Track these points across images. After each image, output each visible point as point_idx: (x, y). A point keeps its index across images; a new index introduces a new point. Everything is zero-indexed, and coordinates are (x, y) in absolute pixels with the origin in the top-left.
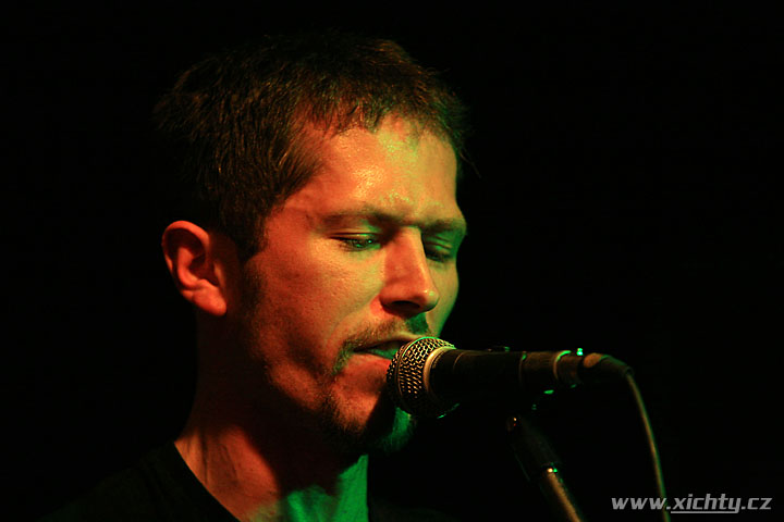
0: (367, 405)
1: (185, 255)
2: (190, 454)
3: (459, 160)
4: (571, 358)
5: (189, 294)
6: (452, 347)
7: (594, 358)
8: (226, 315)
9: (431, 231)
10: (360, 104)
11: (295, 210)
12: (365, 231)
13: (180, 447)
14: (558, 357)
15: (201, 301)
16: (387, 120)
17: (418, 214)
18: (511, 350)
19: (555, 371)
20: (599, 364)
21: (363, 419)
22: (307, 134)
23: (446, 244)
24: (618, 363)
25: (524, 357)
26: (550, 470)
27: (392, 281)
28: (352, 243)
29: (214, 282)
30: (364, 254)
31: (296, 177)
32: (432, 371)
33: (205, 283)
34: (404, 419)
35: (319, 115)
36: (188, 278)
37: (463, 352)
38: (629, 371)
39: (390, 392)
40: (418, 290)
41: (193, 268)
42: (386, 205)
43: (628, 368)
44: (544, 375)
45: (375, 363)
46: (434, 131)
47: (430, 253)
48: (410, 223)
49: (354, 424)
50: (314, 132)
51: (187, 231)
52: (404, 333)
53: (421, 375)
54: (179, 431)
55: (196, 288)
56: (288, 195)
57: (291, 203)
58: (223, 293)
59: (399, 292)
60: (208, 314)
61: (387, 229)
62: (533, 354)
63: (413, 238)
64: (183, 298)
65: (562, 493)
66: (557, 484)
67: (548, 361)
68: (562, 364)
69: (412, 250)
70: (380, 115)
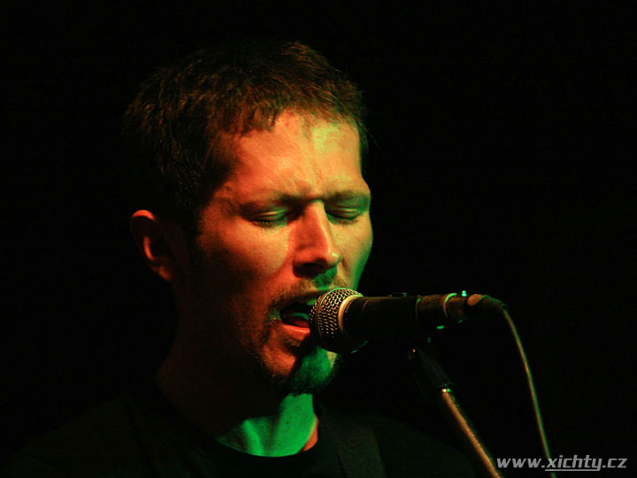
4: (457, 299)
6: (360, 295)
7: (475, 298)
12: (276, 213)
14: (447, 299)
18: (408, 295)
19: (445, 310)
20: (481, 301)
24: (496, 301)
25: (419, 300)
26: (445, 390)
27: (300, 247)
32: (345, 315)
37: (369, 299)
38: (504, 307)
43: (504, 304)
44: (436, 313)
48: (315, 199)
53: (336, 318)
62: (426, 297)
63: (318, 210)
65: (454, 408)
66: (450, 401)
67: (439, 302)
68: (450, 304)
69: (315, 220)
70: (276, 114)
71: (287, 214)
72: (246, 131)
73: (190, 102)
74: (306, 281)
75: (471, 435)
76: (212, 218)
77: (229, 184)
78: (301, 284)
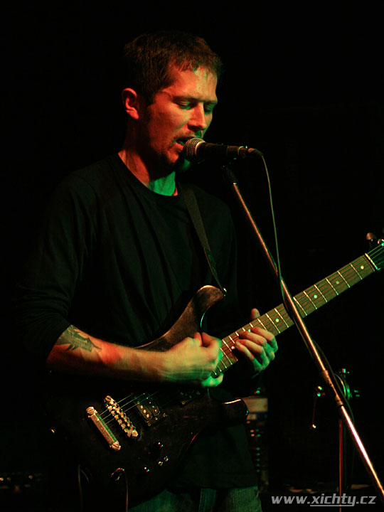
0: (176, 157)
1: (128, 100)
2: (123, 156)
3: (218, 80)
4: (244, 149)
5: (128, 111)
7: (251, 150)
8: (138, 120)
9: (206, 104)
10: (191, 62)
11: (165, 93)
12: (186, 103)
13: (119, 154)
14: (240, 148)
15: (132, 114)
16: (199, 68)
17: (204, 98)
18: (224, 145)
19: (238, 152)
20: (253, 152)
21: (174, 162)
22: (173, 69)
23: (211, 107)
24: (259, 152)
25: (228, 147)
26: (234, 183)
27: (191, 119)
28: (181, 106)
29: (136, 109)
30: (185, 110)
31: (168, 82)
32: (198, 149)
33: (134, 109)
34: (187, 163)
35: (178, 64)
36: (128, 107)
37: (209, 144)
39: (183, 155)
40: (200, 124)
41: (130, 104)
42: (195, 96)
43: (262, 153)
44: (234, 153)
45: (180, 146)
46: (213, 73)
47: (206, 111)
48: (201, 101)
49: (172, 163)
50: (176, 69)
51: (130, 92)
52: (193, 135)
53: (195, 149)
54: (120, 150)
55: (130, 110)
56: (164, 88)
57: (165, 90)
58: (138, 113)
59: (194, 123)
60: (132, 119)
61: (193, 103)
62: (231, 146)
63: (201, 106)
64: (127, 113)
65: (237, 191)
66: (236, 188)
67: (236, 149)
68: (241, 150)
69: (200, 110)
70: (196, 67)
71: (189, 105)
72: (184, 70)
73: (162, 53)
74: (192, 132)
75: (243, 202)
76: (160, 99)
77: (171, 87)
78: (190, 133)
